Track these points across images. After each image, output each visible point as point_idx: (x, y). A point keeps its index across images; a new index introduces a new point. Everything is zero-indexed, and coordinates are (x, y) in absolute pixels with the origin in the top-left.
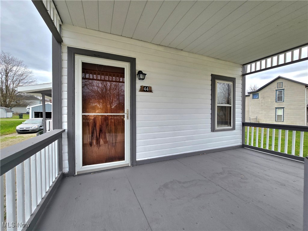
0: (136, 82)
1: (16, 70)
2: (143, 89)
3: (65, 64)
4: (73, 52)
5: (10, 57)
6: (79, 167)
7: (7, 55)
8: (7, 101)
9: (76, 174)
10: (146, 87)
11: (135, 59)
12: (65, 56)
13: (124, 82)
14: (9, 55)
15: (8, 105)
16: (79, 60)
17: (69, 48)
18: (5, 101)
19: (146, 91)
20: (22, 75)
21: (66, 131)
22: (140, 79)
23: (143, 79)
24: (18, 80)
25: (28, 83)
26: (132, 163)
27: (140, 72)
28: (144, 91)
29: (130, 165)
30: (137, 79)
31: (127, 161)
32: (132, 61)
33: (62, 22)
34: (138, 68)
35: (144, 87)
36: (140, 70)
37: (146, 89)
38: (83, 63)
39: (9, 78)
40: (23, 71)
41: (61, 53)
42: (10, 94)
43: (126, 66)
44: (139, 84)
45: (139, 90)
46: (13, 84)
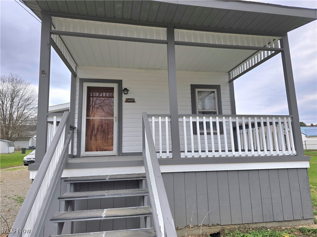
0: (123, 96)
1: (22, 94)
2: (127, 100)
3: (78, 88)
4: (82, 81)
5: (18, 79)
6: (83, 152)
7: (15, 77)
8: (9, 133)
9: (81, 156)
10: (130, 99)
11: (121, 81)
12: (78, 84)
13: (113, 97)
14: (17, 76)
15: (10, 138)
16: (86, 85)
17: (80, 79)
18: (7, 133)
19: (130, 102)
20: (28, 99)
21: (77, 128)
22: (125, 94)
23: (127, 94)
24: (23, 106)
25: (33, 109)
26: (119, 153)
27: (126, 89)
28: (128, 102)
29: (117, 155)
30: (123, 93)
31: (115, 151)
32: (120, 82)
33: (77, 65)
34: (124, 86)
35: (129, 99)
36: (125, 87)
37: (130, 101)
38: (87, 87)
39: (14, 105)
40: (30, 94)
41: (76, 82)
42: (13, 125)
43: (115, 86)
44: (125, 97)
45: (125, 101)
46: (18, 112)
